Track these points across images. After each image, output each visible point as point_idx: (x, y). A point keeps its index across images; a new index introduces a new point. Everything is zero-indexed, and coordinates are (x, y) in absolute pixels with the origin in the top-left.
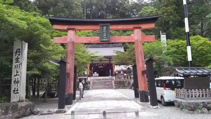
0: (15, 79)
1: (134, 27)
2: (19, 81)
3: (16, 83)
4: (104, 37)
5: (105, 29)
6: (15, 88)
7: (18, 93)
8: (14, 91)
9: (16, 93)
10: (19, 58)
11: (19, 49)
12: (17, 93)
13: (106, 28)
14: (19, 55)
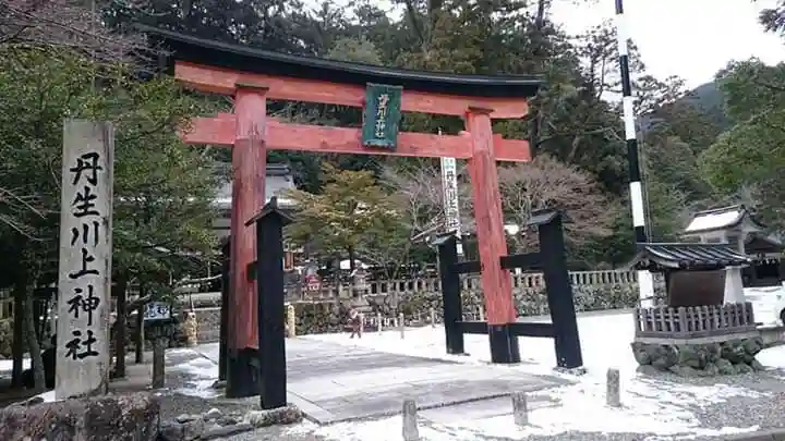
0: (79, 291)
1: (470, 108)
2: (97, 300)
3: (80, 308)
4: (377, 134)
5: (382, 105)
6: (77, 333)
7: (95, 354)
8: (73, 345)
9: (82, 356)
10: (93, 197)
11: (96, 156)
12: (90, 353)
13: (387, 99)
14: (94, 182)
